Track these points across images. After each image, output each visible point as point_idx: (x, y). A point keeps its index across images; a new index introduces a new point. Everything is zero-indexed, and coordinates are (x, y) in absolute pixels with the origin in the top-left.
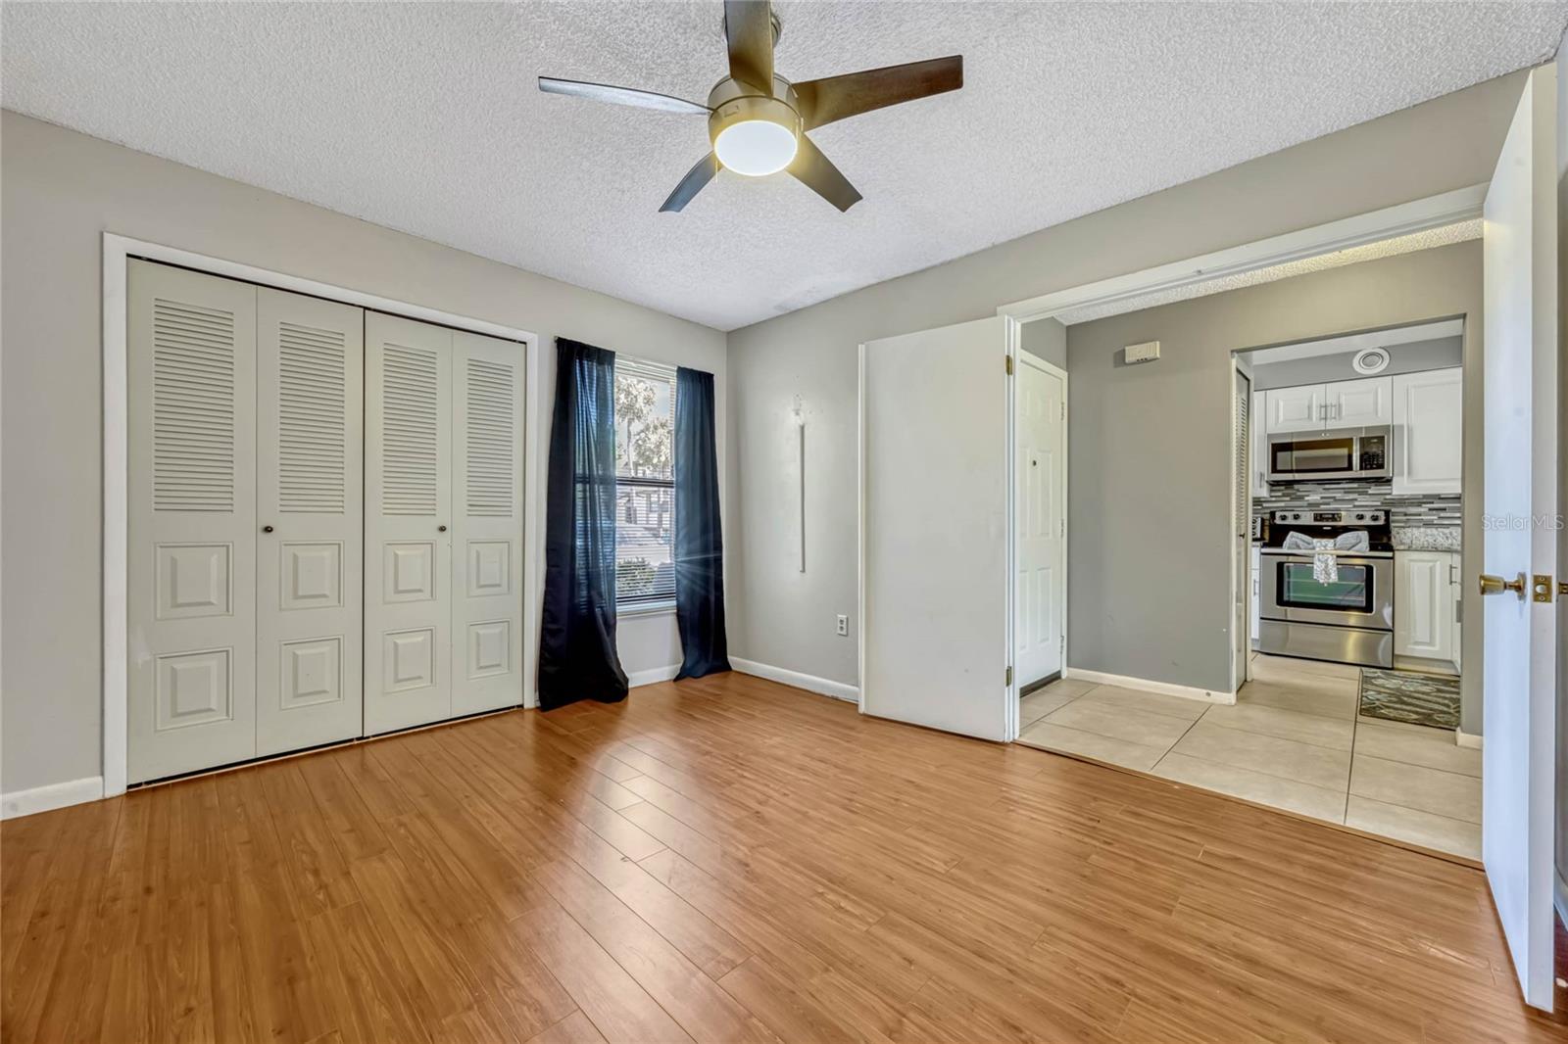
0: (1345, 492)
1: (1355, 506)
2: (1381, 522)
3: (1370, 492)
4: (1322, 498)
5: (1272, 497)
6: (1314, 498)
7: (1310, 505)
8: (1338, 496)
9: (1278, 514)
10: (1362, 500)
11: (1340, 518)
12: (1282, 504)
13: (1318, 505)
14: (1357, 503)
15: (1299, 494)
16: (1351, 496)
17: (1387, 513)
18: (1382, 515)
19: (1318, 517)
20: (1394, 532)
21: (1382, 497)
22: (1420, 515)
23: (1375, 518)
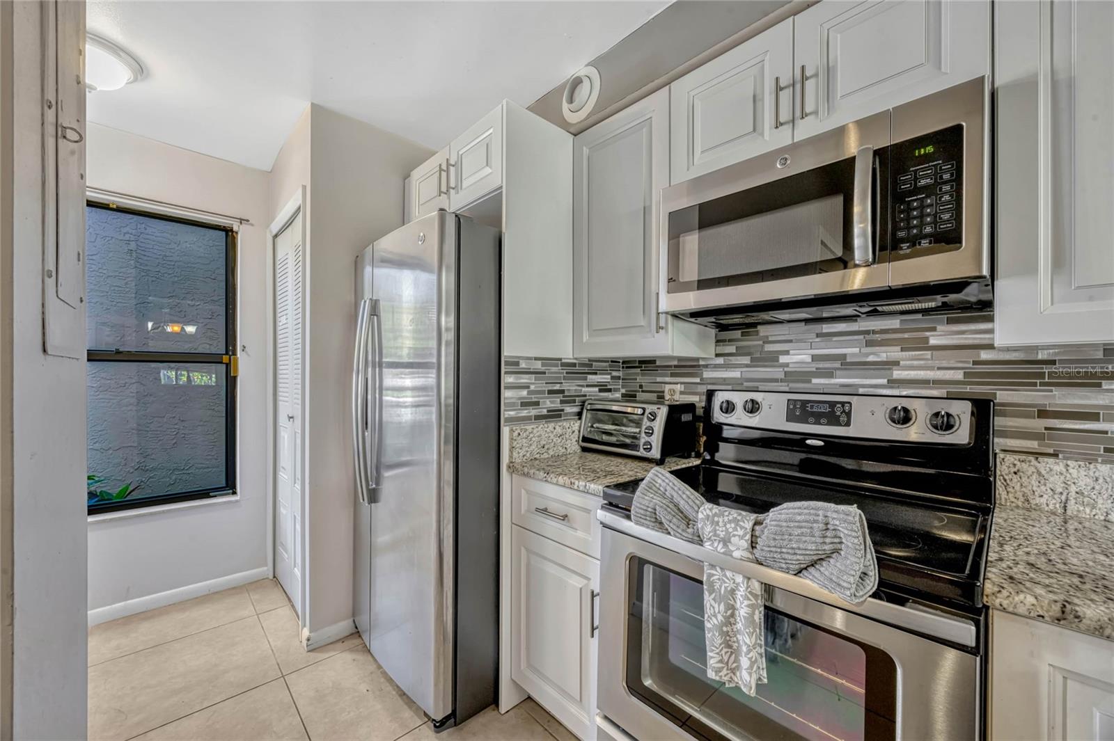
0: (869, 344)
1: (893, 383)
2: (962, 435)
3: (933, 341)
4: (815, 358)
5: (717, 355)
6: (798, 357)
7: (790, 376)
8: (852, 351)
9: (720, 398)
10: (913, 366)
11: (849, 414)
12: (735, 374)
13: (805, 376)
14: (897, 374)
15: (769, 348)
16: (883, 354)
17: (983, 410)
18: (963, 412)
19: (800, 411)
20: (1004, 466)
21: (970, 356)
22: (1094, 417)
23: (945, 423)
